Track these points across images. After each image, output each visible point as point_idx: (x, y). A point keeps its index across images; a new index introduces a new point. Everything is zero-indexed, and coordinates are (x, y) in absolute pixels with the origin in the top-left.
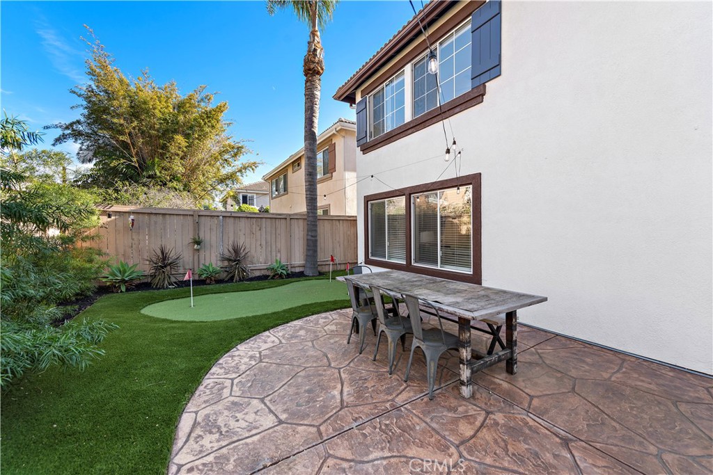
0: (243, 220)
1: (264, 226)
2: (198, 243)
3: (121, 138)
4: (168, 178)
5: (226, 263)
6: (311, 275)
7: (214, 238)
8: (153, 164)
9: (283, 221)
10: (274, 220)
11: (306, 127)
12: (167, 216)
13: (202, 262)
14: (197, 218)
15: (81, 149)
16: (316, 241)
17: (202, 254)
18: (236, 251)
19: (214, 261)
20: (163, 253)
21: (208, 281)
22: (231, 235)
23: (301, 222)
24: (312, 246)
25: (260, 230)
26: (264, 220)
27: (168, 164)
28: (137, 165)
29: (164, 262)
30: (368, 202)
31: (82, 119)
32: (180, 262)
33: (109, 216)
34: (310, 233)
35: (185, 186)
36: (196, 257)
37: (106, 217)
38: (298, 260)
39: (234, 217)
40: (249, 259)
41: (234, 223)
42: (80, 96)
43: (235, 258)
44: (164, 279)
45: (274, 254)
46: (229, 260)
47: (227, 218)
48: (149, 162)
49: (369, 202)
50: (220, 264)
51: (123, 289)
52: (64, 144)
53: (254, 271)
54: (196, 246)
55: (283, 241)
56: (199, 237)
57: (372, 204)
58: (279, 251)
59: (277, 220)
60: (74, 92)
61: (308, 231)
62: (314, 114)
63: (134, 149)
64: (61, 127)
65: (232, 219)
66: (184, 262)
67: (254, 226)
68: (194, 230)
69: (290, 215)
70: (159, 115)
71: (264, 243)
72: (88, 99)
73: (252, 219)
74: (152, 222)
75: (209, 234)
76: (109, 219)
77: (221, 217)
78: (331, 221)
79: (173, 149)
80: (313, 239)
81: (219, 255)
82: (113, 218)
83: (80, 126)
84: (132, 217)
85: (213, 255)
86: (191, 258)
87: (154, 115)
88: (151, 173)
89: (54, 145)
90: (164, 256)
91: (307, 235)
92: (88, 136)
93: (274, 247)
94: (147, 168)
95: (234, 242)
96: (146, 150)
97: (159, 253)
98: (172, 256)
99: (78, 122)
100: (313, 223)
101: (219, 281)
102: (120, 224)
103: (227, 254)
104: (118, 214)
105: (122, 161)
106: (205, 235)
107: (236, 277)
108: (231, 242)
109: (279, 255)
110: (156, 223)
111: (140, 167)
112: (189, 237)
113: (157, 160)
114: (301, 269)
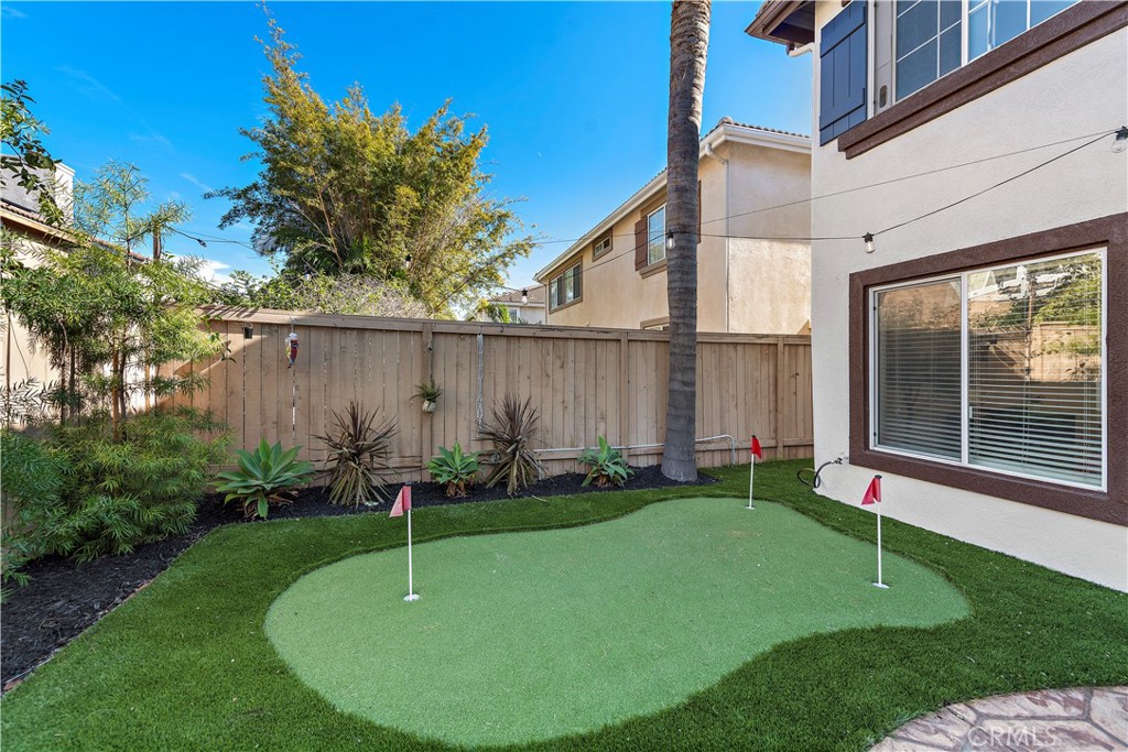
0: (527, 344)
1: (571, 358)
2: (431, 396)
3: (310, 202)
4: (385, 272)
5: (489, 446)
6: (682, 479)
7: (464, 386)
8: (361, 249)
9: (612, 347)
10: (592, 344)
11: (672, 116)
12: (367, 334)
13: (438, 443)
14: (431, 337)
15: (257, 231)
16: (693, 394)
17: (439, 419)
18: (512, 415)
19: (463, 440)
20: (355, 419)
21: (451, 492)
22: (501, 378)
23: (651, 349)
24: (680, 408)
25: (562, 367)
26: (571, 344)
27: (385, 247)
28: (335, 251)
29: (357, 444)
30: (866, 288)
31: (261, 182)
32: (392, 443)
33: (248, 334)
34: (679, 376)
35: (412, 287)
36: (426, 430)
37: (241, 336)
38: (644, 440)
39: (507, 336)
40: (538, 435)
41: (508, 351)
42: (254, 139)
43: (510, 434)
44: (356, 481)
45: (591, 424)
46: (495, 437)
47: (493, 339)
48: (354, 244)
49: (871, 291)
50: (476, 448)
51: (262, 510)
52: (235, 225)
53: (549, 464)
54: (426, 404)
55: (612, 394)
56: (432, 381)
57: (880, 296)
58: (604, 418)
59: (599, 343)
60: (245, 133)
61: (673, 370)
62: (696, 81)
63: (330, 221)
64: (228, 193)
65: (503, 342)
66: (400, 439)
67: (550, 359)
68: (424, 366)
69: (627, 332)
70: (371, 157)
71: (570, 397)
72: (266, 143)
73: (545, 343)
74: (337, 348)
75: (454, 378)
76: (248, 341)
77: (480, 337)
78: (717, 347)
79: (394, 218)
80: (686, 389)
81: (474, 426)
82: (255, 337)
83: (257, 193)
84: (293, 336)
85: (463, 425)
86: (416, 432)
87: (363, 160)
88: (357, 262)
89: (221, 226)
90: (357, 429)
91: (671, 380)
92: (270, 209)
93: (591, 409)
94: (352, 256)
95: (507, 397)
96: (352, 225)
97: (348, 421)
98: (377, 426)
99: (255, 187)
100: (687, 352)
101: (475, 491)
102: (270, 352)
103: (492, 425)
104: (267, 329)
105: (311, 243)
106: (445, 379)
107: (513, 483)
108: (501, 397)
109: (602, 426)
110: (343, 350)
111: (341, 256)
112: (413, 382)
113: (365, 239)
114: (652, 461)
